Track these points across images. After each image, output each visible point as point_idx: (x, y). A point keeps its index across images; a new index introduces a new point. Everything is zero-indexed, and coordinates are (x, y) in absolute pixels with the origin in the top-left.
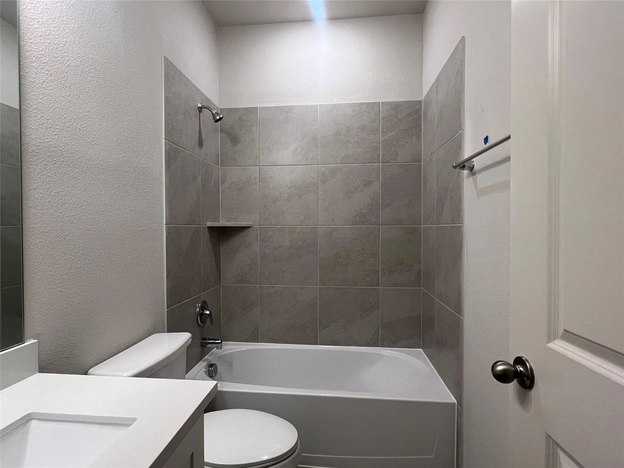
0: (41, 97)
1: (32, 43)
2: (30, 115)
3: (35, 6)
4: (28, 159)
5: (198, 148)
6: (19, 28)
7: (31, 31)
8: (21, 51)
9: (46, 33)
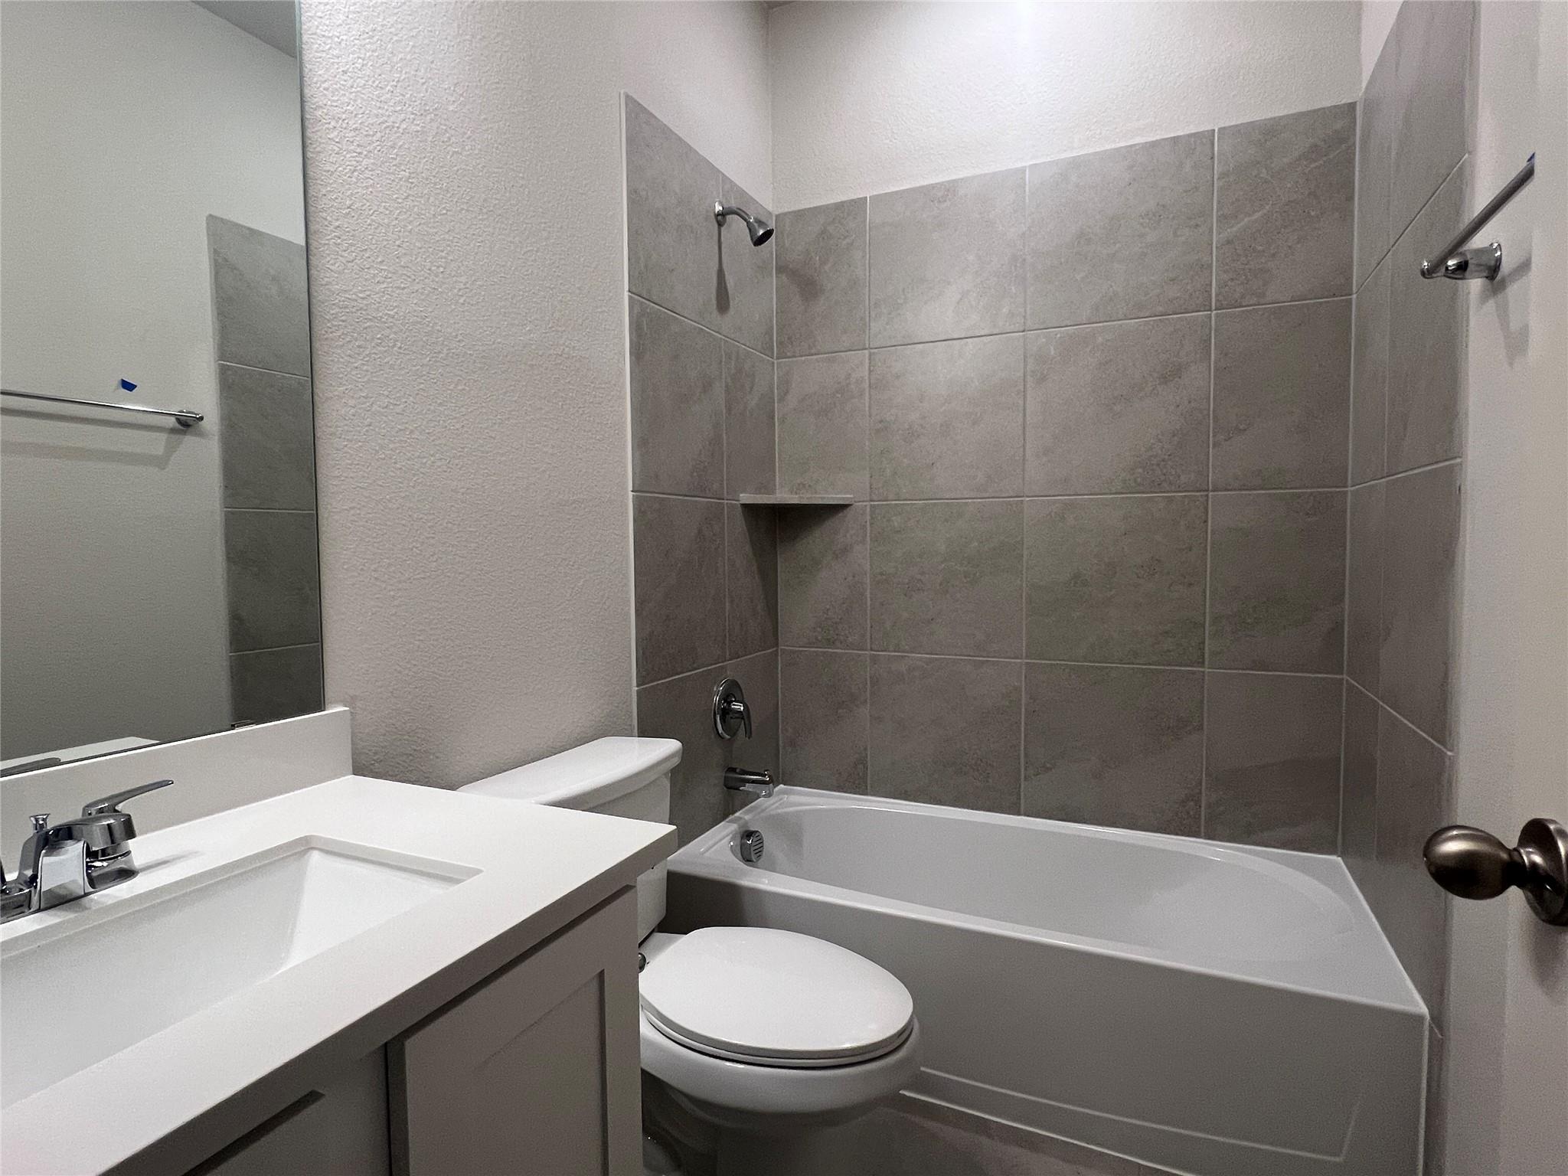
0: (348, 203)
1: (326, 89)
2: (327, 242)
3: (331, 10)
4: (324, 335)
5: (715, 313)
6: (301, 59)
7: (325, 63)
8: (307, 108)
9: (357, 65)
